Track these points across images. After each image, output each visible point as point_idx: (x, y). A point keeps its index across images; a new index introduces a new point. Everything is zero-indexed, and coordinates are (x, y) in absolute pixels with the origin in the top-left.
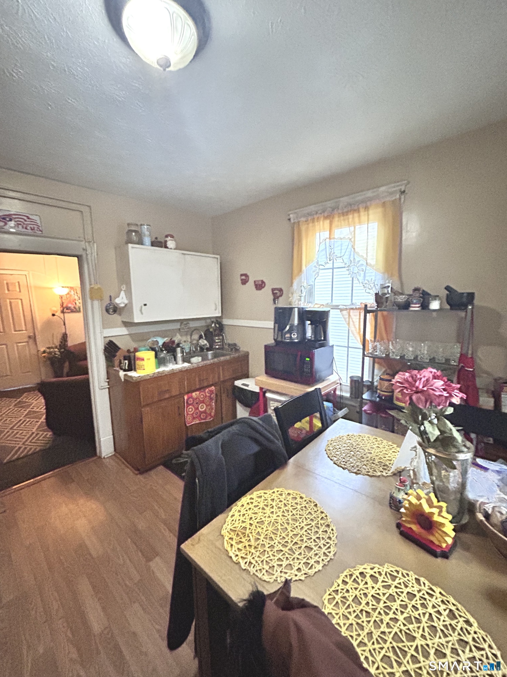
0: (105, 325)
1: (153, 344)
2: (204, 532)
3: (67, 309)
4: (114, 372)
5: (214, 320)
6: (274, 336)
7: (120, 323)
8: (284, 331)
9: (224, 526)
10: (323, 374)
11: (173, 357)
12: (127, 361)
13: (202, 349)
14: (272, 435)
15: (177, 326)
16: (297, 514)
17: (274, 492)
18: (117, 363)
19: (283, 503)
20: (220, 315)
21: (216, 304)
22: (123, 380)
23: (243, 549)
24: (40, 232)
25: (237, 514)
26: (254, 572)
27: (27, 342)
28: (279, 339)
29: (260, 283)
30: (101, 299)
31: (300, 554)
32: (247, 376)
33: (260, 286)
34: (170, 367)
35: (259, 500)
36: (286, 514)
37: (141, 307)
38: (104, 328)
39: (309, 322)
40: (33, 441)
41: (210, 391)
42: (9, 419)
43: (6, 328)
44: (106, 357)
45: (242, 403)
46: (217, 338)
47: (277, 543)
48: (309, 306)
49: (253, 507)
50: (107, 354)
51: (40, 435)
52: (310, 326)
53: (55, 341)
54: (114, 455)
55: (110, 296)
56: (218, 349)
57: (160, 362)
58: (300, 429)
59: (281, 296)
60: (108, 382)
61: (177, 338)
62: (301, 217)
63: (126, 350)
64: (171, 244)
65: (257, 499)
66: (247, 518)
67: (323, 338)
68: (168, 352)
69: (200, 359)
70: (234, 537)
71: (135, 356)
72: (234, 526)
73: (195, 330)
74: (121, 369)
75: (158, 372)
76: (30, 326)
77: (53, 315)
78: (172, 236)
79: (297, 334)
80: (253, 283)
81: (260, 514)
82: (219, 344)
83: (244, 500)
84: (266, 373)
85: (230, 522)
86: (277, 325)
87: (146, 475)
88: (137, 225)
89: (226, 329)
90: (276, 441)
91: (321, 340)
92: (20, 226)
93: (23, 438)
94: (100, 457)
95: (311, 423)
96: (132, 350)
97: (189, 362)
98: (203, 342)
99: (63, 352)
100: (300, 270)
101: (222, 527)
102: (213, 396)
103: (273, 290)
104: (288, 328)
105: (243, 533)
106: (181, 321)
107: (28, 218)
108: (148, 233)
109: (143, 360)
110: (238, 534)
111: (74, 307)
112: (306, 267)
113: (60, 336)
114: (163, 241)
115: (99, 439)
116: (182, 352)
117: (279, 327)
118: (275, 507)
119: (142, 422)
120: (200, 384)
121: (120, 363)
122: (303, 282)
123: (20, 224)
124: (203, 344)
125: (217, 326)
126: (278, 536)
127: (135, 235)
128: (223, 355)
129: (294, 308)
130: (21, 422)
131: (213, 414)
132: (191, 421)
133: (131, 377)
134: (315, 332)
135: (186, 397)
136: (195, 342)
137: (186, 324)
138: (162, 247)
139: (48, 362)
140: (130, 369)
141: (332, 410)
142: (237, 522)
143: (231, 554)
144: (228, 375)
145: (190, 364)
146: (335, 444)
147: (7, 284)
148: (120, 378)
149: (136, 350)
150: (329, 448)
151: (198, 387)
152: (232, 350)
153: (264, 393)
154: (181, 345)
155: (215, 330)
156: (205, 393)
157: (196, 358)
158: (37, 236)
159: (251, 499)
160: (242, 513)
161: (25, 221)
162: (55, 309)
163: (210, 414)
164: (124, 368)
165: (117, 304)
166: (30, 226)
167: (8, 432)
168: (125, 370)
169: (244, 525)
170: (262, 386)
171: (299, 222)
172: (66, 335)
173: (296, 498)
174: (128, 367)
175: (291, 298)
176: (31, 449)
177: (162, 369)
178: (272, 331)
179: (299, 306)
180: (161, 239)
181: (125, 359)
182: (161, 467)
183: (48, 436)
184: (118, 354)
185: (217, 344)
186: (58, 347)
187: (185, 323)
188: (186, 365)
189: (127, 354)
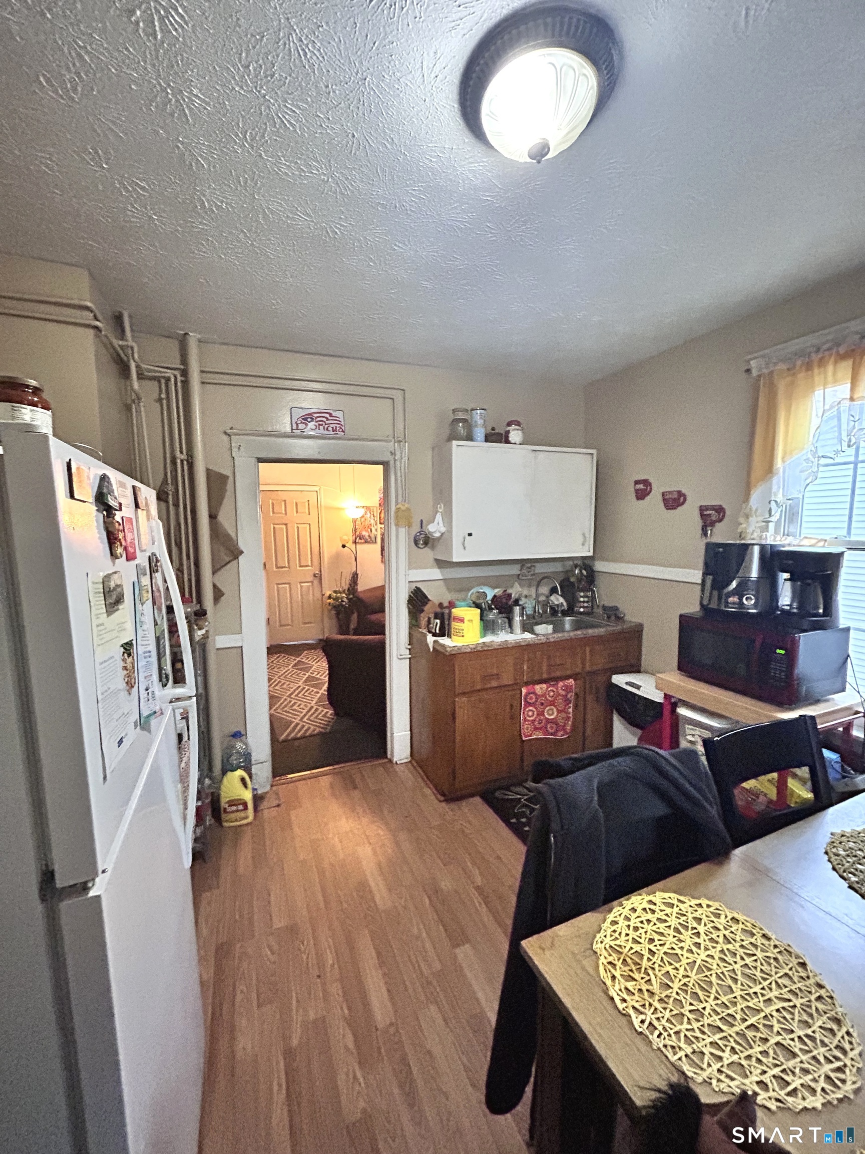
0: (411, 565)
1: (478, 598)
2: (561, 933)
3: (360, 539)
4: (419, 635)
5: (579, 562)
6: (702, 598)
7: (432, 560)
8: (726, 591)
9: (598, 936)
10: (818, 687)
11: (506, 620)
12: (438, 621)
13: (554, 612)
14: (699, 790)
15: (515, 570)
16: (756, 968)
17: (700, 905)
18: (424, 622)
19: (721, 934)
20: (591, 554)
21: (584, 535)
22: (431, 650)
23: (636, 992)
24: (342, 433)
25: (622, 923)
26: (661, 1045)
27: (312, 582)
28: (714, 605)
29: (675, 496)
30: (410, 525)
31: (765, 1053)
32: (636, 669)
33: (674, 501)
34: (502, 637)
35: (668, 910)
36: (729, 959)
37: (464, 538)
38: (409, 569)
39: (786, 575)
40: (311, 718)
41: (566, 686)
42: (288, 683)
43: (291, 564)
44: (410, 612)
45: (623, 717)
46: (582, 594)
47: (708, 1010)
48: (787, 542)
49: (654, 920)
50: (411, 607)
51: (319, 711)
52: (788, 584)
53: (343, 585)
54: (410, 762)
55: (422, 521)
56: (581, 613)
57: (487, 626)
58: (755, 794)
59: (720, 520)
60: (410, 649)
61: (515, 591)
62: (775, 364)
63: (437, 603)
64: (515, 435)
65: (663, 907)
66: (643, 936)
67: (821, 611)
68: (500, 613)
69: (550, 628)
70: (619, 964)
71: (450, 614)
72: (618, 942)
73: (543, 578)
74: (430, 632)
75: (484, 643)
76: (316, 562)
77: (344, 546)
78: (518, 424)
79: (757, 599)
80: (660, 498)
81: (671, 939)
82: (586, 605)
83: (638, 900)
84: (680, 668)
85: (609, 933)
86: (709, 579)
87: (453, 805)
88: (467, 411)
89: (600, 581)
90: (708, 807)
91: (817, 615)
92: (321, 427)
93: (302, 712)
94: (391, 761)
95: (782, 786)
96: (446, 604)
97: (532, 631)
98: (558, 600)
99: (351, 599)
100: (769, 470)
101: (595, 936)
102: (571, 696)
103: (702, 509)
104: (734, 584)
105: (636, 964)
106: (522, 562)
107: (331, 415)
108: (482, 421)
109: (462, 620)
110: (624, 960)
111: (369, 536)
112: (783, 461)
113: (349, 577)
114: (502, 432)
115: (392, 734)
116: (522, 615)
117: (714, 581)
118: (703, 936)
119: (454, 718)
120: (549, 673)
121: (429, 622)
122: (775, 495)
123: (322, 425)
124: (556, 603)
125: (584, 572)
126: (712, 997)
127: (463, 427)
128: (593, 626)
129: (754, 544)
130: (299, 690)
131: (568, 728)
132: (530, 733)
133: (443, 646)
134: (799, 595)
135: (524, 691)
136: (542, 598)
137: (529, 568)
138: (501, 442)
139: (333, 612)
140: (442, 634)
141: (840, 770)
142: (623, 937)
143: (612, 993)
144: (601, 662)
145: (534, 636)
146: (851, 844)
147: (296, 503)
148: (427, 645)
149: (452, 605)
150: (834, 850)
151: (545, 676)
152: (609, 617)
153: (674, 706)
154: (521, 603)
155: (579, 581)
156: (557, 689)
157: (544, 625)
158: (339, 439)
159: (650, 902)
160: (632, 924)
161: (328, 419)
162: (345, 537)
163: (564, 729)
164: (434, 631)
165: (429, 532)
166: (332, 426)
167: (285, 700)
168: (434, 635)
169: (637, 948)
170: (668, 693)
171: (772, 373)
172: (357, 575)
173: (753, 935)
174: (440, 630)
175: (744, 526)
176: (309, 728)
177: (489, 639)
178: (699, 587)
179: (763, 542)
180: (500, 430)
181: (436, 618)
182: (477, 800)
183: (328, 715)
184: (426, 608)
185: (582, 604)
186: (346, 592)
187: (529, 565)
188: (527, 636)
189: (438, 610)
